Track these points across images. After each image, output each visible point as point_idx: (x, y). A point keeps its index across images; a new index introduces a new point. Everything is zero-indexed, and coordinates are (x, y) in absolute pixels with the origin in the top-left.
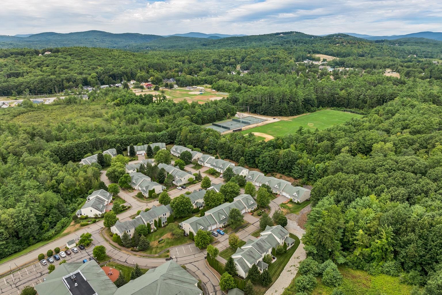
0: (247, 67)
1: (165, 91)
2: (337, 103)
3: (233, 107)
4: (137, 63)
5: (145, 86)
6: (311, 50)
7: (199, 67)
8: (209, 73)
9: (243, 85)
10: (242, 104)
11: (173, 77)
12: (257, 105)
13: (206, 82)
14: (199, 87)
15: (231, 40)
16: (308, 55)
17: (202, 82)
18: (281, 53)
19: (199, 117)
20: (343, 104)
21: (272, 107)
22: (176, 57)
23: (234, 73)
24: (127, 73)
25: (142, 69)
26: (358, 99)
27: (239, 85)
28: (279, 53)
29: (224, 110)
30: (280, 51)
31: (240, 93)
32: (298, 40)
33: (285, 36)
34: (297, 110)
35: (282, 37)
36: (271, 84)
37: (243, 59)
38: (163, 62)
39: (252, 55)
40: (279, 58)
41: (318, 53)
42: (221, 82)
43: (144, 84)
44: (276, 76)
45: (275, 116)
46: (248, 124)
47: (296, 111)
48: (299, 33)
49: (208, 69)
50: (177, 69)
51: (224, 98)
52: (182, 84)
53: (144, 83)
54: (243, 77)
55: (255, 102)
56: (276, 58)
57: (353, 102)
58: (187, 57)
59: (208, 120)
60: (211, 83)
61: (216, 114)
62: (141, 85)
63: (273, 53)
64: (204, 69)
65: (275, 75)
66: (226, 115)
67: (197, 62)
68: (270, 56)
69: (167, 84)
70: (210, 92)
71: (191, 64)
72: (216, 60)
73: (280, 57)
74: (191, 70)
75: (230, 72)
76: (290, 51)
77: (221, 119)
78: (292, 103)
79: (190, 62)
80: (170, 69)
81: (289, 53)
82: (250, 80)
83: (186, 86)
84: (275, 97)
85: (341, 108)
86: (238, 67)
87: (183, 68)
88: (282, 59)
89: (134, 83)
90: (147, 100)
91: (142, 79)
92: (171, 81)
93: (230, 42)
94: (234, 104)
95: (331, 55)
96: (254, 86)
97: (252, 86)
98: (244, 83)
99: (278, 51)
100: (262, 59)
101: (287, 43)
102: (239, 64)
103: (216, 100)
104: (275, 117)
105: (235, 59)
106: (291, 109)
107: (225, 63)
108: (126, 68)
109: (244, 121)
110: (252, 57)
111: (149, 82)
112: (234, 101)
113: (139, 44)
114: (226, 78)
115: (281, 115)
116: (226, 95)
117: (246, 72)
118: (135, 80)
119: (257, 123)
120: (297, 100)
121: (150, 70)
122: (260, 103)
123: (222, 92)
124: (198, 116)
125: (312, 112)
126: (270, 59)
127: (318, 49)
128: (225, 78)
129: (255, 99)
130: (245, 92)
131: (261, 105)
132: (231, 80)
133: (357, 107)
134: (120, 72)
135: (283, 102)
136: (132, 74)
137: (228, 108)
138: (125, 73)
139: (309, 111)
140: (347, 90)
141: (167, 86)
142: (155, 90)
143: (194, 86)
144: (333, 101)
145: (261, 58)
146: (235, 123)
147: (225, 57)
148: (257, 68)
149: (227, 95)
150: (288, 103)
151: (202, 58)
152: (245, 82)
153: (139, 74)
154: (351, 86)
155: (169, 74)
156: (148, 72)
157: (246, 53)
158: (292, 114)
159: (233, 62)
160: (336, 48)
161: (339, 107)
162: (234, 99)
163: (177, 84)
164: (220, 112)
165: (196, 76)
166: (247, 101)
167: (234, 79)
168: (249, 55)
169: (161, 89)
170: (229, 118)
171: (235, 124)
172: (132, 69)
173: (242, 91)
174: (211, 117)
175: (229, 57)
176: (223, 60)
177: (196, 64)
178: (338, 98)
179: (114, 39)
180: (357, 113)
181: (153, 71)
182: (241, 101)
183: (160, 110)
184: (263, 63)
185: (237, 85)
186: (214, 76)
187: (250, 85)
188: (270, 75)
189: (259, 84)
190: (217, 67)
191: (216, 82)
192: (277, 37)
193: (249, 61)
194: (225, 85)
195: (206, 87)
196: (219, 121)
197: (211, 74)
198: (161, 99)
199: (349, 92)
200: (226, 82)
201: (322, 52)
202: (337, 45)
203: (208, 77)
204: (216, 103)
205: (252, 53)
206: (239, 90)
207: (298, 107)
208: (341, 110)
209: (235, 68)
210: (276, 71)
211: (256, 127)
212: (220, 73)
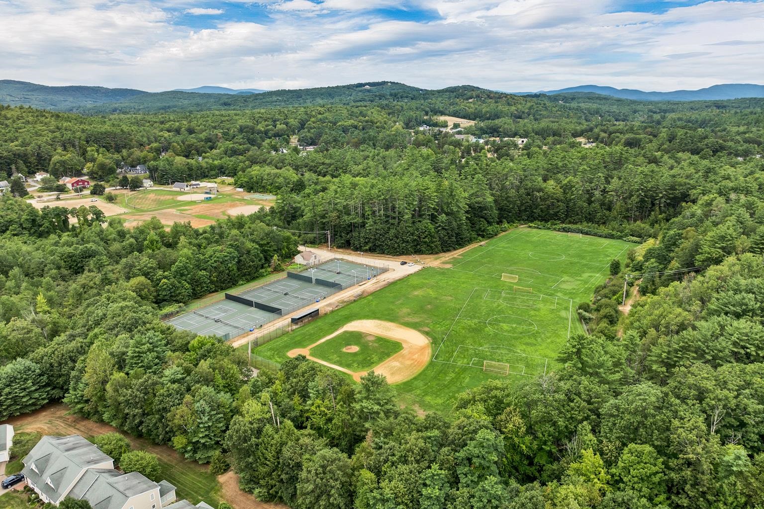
0: (311, 138)
1: (116, 196)
2: (542, 211)
3: (287, 233)
4: (57, 134)
5: (69, 186)
6: (428, 109)
7: (208, 140)
8: (229, 152)
9: (307, 175)
10: (311, 226)
11: (143, 161)
12: (351, 227)
13: (222, 171)
14: (205, 184)
15: (279, 96)
16: (425, 118)
17: (213, 173)
18: (375, 114)
19: (182, 275)
20: (556, 214)
21: (392, 232)
22: (162, 123)
23: (285, 151)
24: (25, 155)
25: (68, 145)
26: (590, 202)
27: (299, 175)
28: (372, 113)
29: (261, 245)
30: (372, 110)
31: (302, 194)
32: (399, 93)
33: (374, 88)
34: (457, 234)
35: (369, 91)
36: (372, 171)
37: (302, 125)
38: (122, 130)
39: (320, 116)
40: (372, 122)
41: (443, 113)
42: (256, 171)
43: (67, 181)
44: (378, 155)
45: (402, 254)
46: (336, 287)
47: (454, 239)
48: (397, 83)
49: (230, 144)
50: (155, 145)
51: (262, 209)
52: (162, 177)
53: (68, 179)
54: (307, 157)
55: (346, 217)
56: (367, 122)
57: (581, 208)
58: (185, 123)
59: (212, 282)
60: (233, 173)
61: (239, 261)
62: (61, 182)
63: (361, 113)
64: (220, 144)
65: (376, 151)
66: (267, 259)
67: (206, 130)
68: (354, 118)
69: (125, 178)
70: (229, 195)
71: (193, 135)
72: (247, 127)
73: (375, 121)
74: (190, 146)
75: (276, 150)
76: (391, 111)
77: (252, 276)
78: (443, 217)
79: (191, 131)
80: (141, 145)
81: (389, 114)
82: (323, 164)
83: (173, 183)
84: (400, 205)
85: (553, 224)
86: (294, 140)
87: (170, 143)
88: (378, 124)
89: (43, 180)
90: (47, 224)
91: (66, 168)
92: (140, 172)
93: (275, 98)
94: (289, 223)
95: (464, 117)
96: (333, 176)
97: (328, 178)
98: (310, 170)
99: (368, 110)
100: (340, 123)
101: (380, 99)
102: (294, 133)
103: (243, 216)
104: (403, 258)
105: (287, 124)
106: (442, 234)
107: (266, 133)
108: (24, 144)
109: (323, 276)
110: (321, 120)
111: (85, 175)
112: (290, 216)
113: (98, 104)
114: (269, 161)
115: (418, 252)
116: (268, 201)
117: (311, 149)
118: (47, 171)
119: (359, 281)
120: (455, 209)
121: (89, 149)
122: (359, 220)
123: (260, 192)
124: (180, 274)
125: (490, 236)
126: (356, 123)
127: (439, 105)
128: (265, 161)
129: (347, 210)
130: (316, 192)
131: (363, 225)
132: (280, 164)
133: (590, 218)
134: (5, 154)
135: (420, 216)
136: (39, 157)
137: (273, 238)
138: (24, 157)
139: (483, 237)
140: (558, 181)
141: (124, 183)
142: (94, 193)
143: (193, 182)
144: (531, 207)
145: (338, 122)
146: (295, 284)
147: (265, 120)
148: (335, 141)
149: (270, 201)
150: (433, 218)
151: (216, 124)
152: (313, 169)
153: (55, 158)
154: (564, 170)
155: (134, 157)
156: (84, 153)
157: (307, 114)
158: (446, 247)
159: (282, 130)
160: (471, 105)
161: (547, 221)
162: (287, 211)
163: (152, 178)
164: (249, 252)
165: (200, 158)
166: (323, 217)
167: (286, 162)
168: (314, 117)
169: (108, 190)
170: (277, 269)
171: (295, 291)
172: (40, 147)
173: (307, 191)
174: (221, 272)
175: (275, 121)
176: (260, 127)
177: (203, 136)
178: (543, 199)
179: (50, 97)
180: (595, 235)
181: (97, 151)
182: (308, 216)
183: (71, 256)
184: (343, 131)
185: (294, 176)
186: (241, 157)
187: (324, 176)
188: (366, 153)
189: (345, 173)
190: (248, 140)
191: (244, 171)
192: (361, 91)
193: (315, 128)
194: (266, 177)
195: (223, 183)
196: (248, 281)
197: (234, 152)
198: (89, 217)
199: (566, 185)
200: (268, 169)
201: (448, 112)
202: (470, 100)
203: (229, 161)
204: (239, 223)
205: (320, 114)
206: (299, 187)
207: (459, 226)
208: (555, 229)
209: (288, 143)
210: (374, 145)
211: (361, 297)
212: (254, 151)
